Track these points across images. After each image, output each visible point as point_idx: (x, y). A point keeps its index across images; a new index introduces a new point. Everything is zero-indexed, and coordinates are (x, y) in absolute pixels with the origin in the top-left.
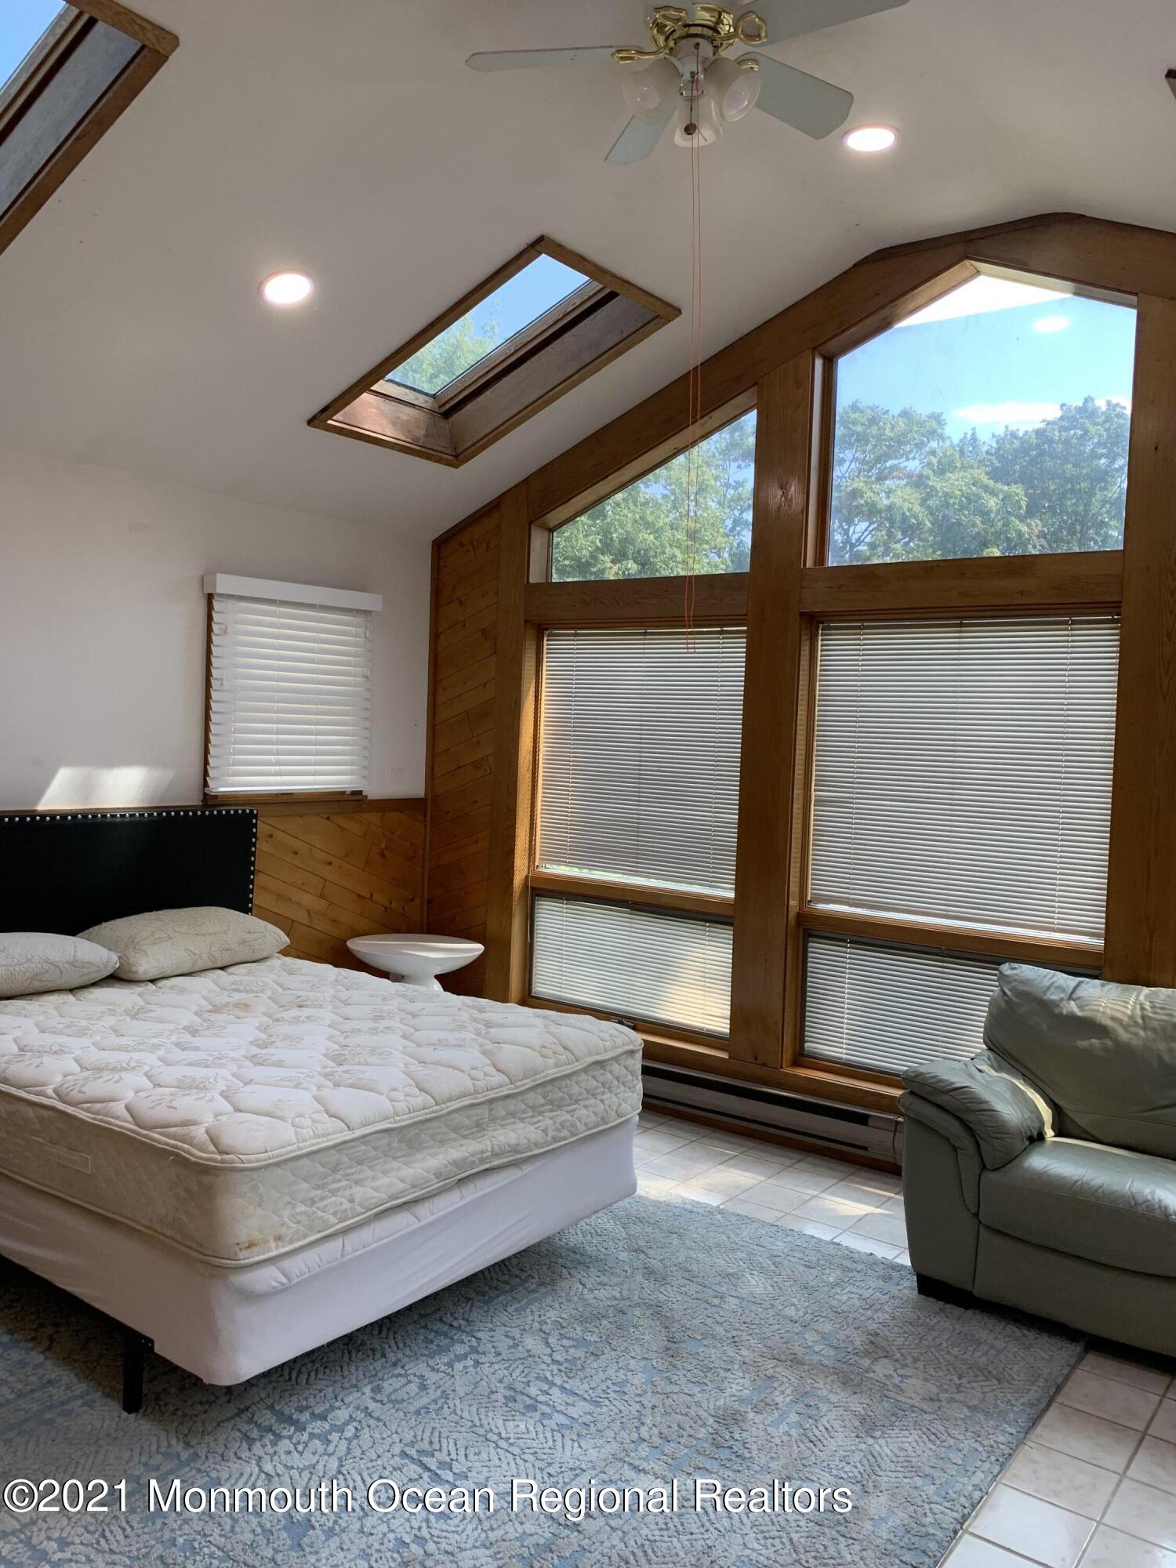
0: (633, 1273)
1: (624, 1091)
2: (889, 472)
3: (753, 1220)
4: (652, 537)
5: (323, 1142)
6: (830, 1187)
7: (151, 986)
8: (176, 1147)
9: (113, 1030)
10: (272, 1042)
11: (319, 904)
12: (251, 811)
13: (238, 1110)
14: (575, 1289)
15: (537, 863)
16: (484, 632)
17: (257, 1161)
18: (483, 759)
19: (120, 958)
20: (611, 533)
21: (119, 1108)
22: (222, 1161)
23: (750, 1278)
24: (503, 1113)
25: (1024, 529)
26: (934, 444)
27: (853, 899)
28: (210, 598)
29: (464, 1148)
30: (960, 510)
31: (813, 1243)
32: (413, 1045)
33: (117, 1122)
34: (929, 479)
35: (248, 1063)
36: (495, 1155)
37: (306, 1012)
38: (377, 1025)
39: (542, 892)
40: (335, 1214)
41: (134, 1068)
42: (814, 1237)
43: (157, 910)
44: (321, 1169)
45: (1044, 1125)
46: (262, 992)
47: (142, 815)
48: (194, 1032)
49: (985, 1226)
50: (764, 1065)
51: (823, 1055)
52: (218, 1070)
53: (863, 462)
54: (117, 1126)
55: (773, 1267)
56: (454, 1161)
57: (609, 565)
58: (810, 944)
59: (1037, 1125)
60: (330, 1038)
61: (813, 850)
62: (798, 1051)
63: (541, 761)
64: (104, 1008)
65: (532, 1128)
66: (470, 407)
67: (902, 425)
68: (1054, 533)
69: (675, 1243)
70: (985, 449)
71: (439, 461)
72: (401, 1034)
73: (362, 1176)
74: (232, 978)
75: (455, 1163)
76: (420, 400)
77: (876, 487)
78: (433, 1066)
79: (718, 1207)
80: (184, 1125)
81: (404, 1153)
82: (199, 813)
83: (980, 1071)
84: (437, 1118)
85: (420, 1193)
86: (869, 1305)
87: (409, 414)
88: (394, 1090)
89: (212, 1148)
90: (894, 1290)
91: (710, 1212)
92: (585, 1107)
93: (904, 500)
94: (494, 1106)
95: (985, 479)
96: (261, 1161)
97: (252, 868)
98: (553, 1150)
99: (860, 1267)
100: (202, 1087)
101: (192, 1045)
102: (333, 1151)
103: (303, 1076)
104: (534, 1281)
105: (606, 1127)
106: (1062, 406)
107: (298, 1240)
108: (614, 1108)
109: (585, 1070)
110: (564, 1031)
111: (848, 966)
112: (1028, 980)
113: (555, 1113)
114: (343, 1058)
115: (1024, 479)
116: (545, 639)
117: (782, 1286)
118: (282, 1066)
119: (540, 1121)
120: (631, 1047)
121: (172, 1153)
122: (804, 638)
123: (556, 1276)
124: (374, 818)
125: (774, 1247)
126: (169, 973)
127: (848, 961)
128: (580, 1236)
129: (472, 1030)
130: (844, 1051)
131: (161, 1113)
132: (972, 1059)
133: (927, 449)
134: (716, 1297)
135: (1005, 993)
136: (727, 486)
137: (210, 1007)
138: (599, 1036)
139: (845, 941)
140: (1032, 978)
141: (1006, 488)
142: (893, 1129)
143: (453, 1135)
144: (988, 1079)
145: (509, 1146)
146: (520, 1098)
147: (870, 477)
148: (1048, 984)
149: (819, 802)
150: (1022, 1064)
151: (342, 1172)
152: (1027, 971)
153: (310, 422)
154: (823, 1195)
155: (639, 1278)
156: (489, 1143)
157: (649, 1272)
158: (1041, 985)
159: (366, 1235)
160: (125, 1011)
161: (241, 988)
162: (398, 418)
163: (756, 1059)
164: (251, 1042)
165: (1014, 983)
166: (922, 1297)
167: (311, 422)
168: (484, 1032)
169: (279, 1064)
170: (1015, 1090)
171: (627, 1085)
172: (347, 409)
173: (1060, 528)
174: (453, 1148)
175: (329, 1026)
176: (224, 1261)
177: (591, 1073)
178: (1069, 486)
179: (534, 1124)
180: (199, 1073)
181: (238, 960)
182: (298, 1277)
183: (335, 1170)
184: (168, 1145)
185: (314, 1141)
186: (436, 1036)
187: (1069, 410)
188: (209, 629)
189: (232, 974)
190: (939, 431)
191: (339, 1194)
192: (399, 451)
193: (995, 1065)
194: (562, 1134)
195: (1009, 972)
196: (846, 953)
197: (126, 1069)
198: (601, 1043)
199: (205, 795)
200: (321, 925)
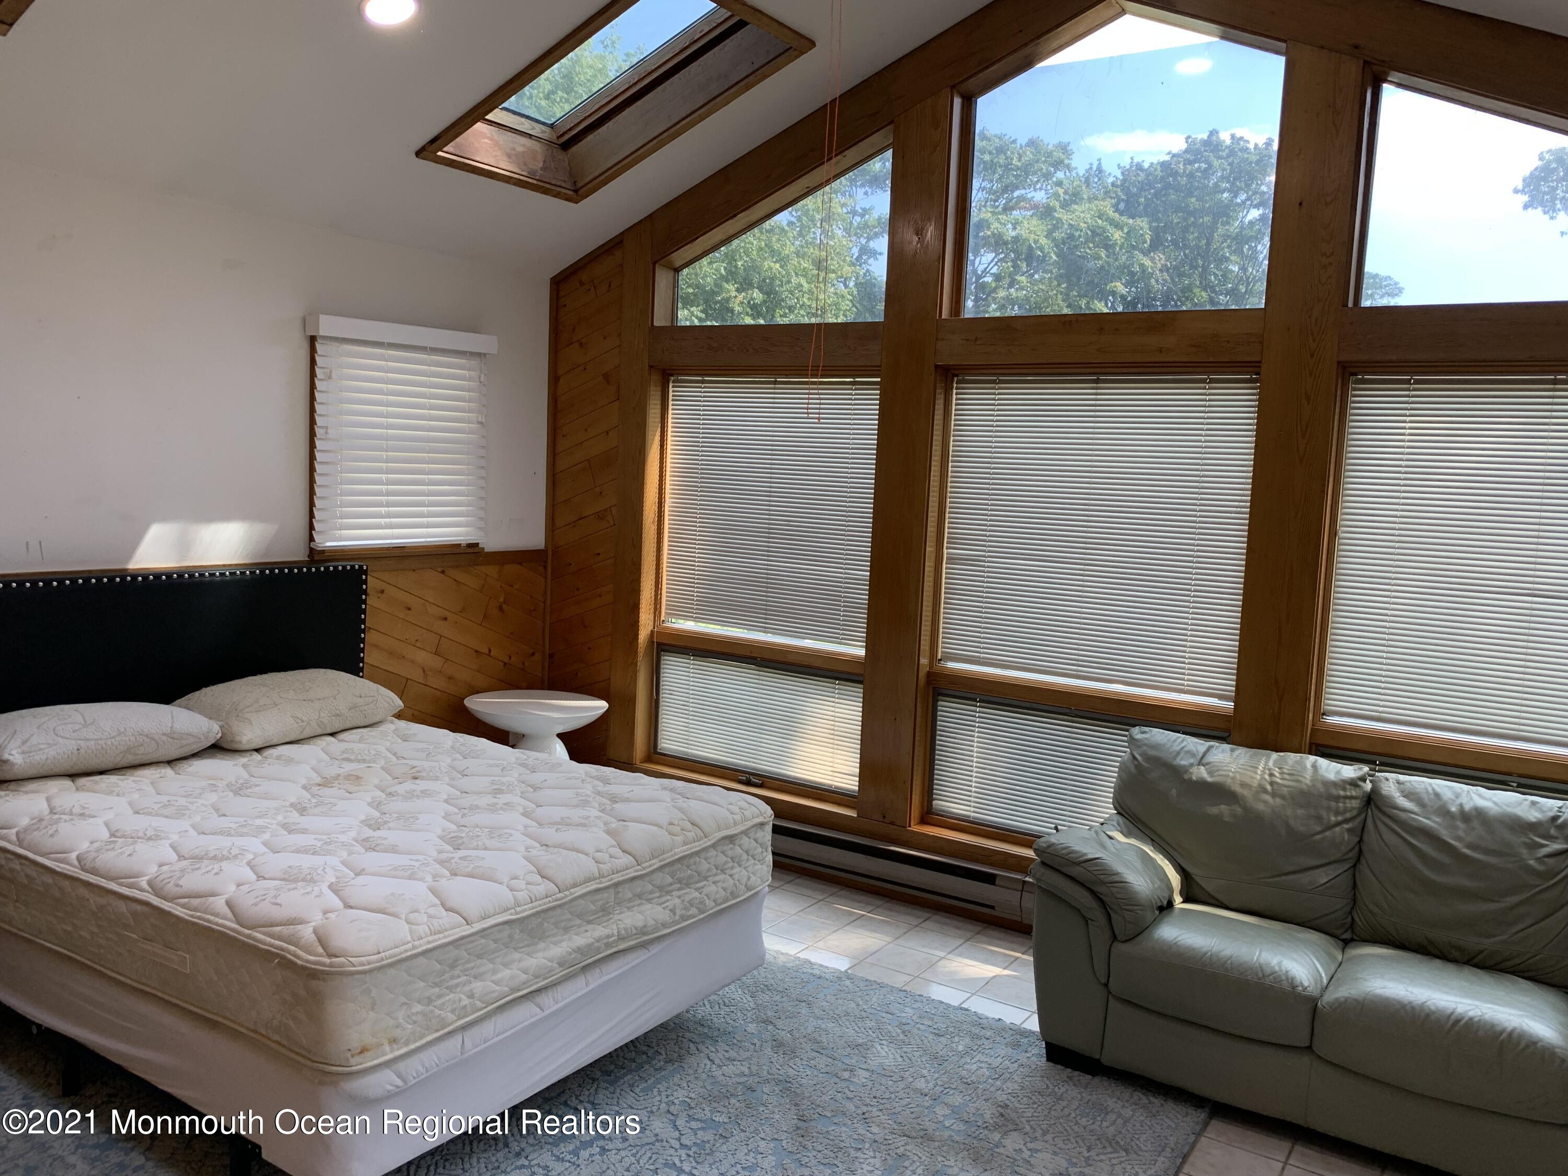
0: (761, 1046)
1: (754, 864)
2: (1016, 203)
3: (881, 986)
4: (778, 266)
5: (439, 939)
6: (957, 948)
7: (257, 757)
8: (282, 949)
9: (214, 809)
10: (386, 822)
11: (435, 662)
12: (361, 567)
13: (348, 906)
14: (703, 1066)
15: (663, 618)
16: (606, 377)
17: (369, 963)
18: (605, 510)
19: (221, 727)
20: (736, 261)
21: (219, 904)
22: (331, 965)
23: (879, 1048)
24: (630, 895)
25: (1147, 262)
26: (1060, 175)
27: (983, 658)
28: (313, 340)
29: (589, 934)
30: (1085, 243)
31: (941, 1009)
32: (535, 824)
33: (217, 919)
34: (1056, 211)
35: (359, 848)
36: (621, 938)
37: (422, 785)
38: (495, 800)
39: (667, 648)
40: (453, 1011)
41: (236, 857)
42: (943, 1003)
43: (261, 674)
44: (438, 966)
45: (1173, 892)
46: (374, 762)
47: (243, 573)
48: (302, 811)
49: (1114, 996)
50: (892, 823)
51: (951, 813)
52: (328, 859)
53: (990, 191)
54: (217, 924)
55: (902, 1037)
56: (578, 948)
57: (734, 294)
58: (940, 703)
59: (1166, 895)
60: (447, 816)
61: (944, 608)
62: (925, 810)
63: (667, 513)
64: (204, 783)
65: (659, 908)
66: (590, 138)
67: (1029, 155)
68: (1176, 268)
69: (803, 1012)
70: (1111, 180)
71: (557, 195)
72: (521, 810)
73: (482, 970)
74: (343, 746)
75: (579, 950)
76: (537, 130)
77: (1003, 218)
78: (556, 850)
79: (846, 971)
80: (290, 924)
81: (526, 943)
82: (305, 570)
83: (1111, 838)
84: (560, 906)
85: (543, 983)
86: (999, 1074)
87: (524, 145)
88: (516, 878)
89: (320, 950)
90: (1023, 1058)
91: (840, 977)
92: (714, 883)
93: (1030, 232)
94: (620, 889)
95: (1111, 213)
96: (374, 962)
97: (363, 626)
98: (682, 928)
99: (989, 1033)
100: (310, 880)
101: (298, 827)
102: (451, 947)
103: (417, 864)
104: (661, 1057)
105: (734, 901)
106: (1188, 138)
107: (415, 1041)
108: (744, 882)
109: (714, 846)
110: (694, 806)
111: (977, 725)
112: (1159, 745)
113: (683, 892)
114: (460, 842)
115: (1150, 212)
116: (671, 385)
117: (910, 1055)
118: (396, 852)
119: (668, 901)
120: (761, 819)
121: (278, 955)
122: (938, 391)
123: (684, 1052)
124: (492, 570)
125: (903, 1015)
126: (275, 742)
127: (978, 720)
128: (708, 1006)
129: (597, 806)
130: (973, 809)
131: (266, 910)
132: (1102, 824)
133: (1054, 179)
134: (845, 1070)
135: (1134, 758)
136: (854, 213)
137: (319, 780)
138: (728, 810)
139: (975, 700)
140: (1162, 742)
141: (1131, 221)
142: (1021, 888)
143: (578, 921)
144: (1119, 846)
145: (636, 928)
146: (647, 879)
147: (997, 207)
148: (1178, 748)
149: (951, 560)
150: (1151, 829)
151: (459, 968)
152: (1158, 735)
153: (418, 154)
154: (950, 956)
155: (768, 1051)
156: (615, 927)
157: (778, 1045)
158: (1171, 750)
159: (488, 1028)
160: (227, 785)
161: (353, 757)
162: (514, 149)
163: (884, 817)
164: (362, 822)
165: (1145, 748)
166: (1051, 1064)
167: (420, 153)
168: (608, 807)
169: (393, 850)
170: (1145, 857)
171: (757, 857)
172: (458, 139)
173: (1183, 263)
174: (577, 934)
175: (446, 801)
176: (335, 1068)
177: (719, 848)
178: (1192, 219)
179: (661, 904)
180: (306, 862)
181: (348, 725)
182: (414, 1078)
183: (453, 966)
184: (272, 946)
185: (430, 938)
186: (557, 813)
187: (1194, 142)
188: (313, 375)
189: (343, 741)
190: (1066, 162)
191: (459, 989)
192: (515, 184)
193: (1125, 830)
194: (690, 912)
195: (1139, 736)
196: (976, 712)
197: (227, 858)
198: (730, 816)
199: (312, 550)
200: (438, 683)
